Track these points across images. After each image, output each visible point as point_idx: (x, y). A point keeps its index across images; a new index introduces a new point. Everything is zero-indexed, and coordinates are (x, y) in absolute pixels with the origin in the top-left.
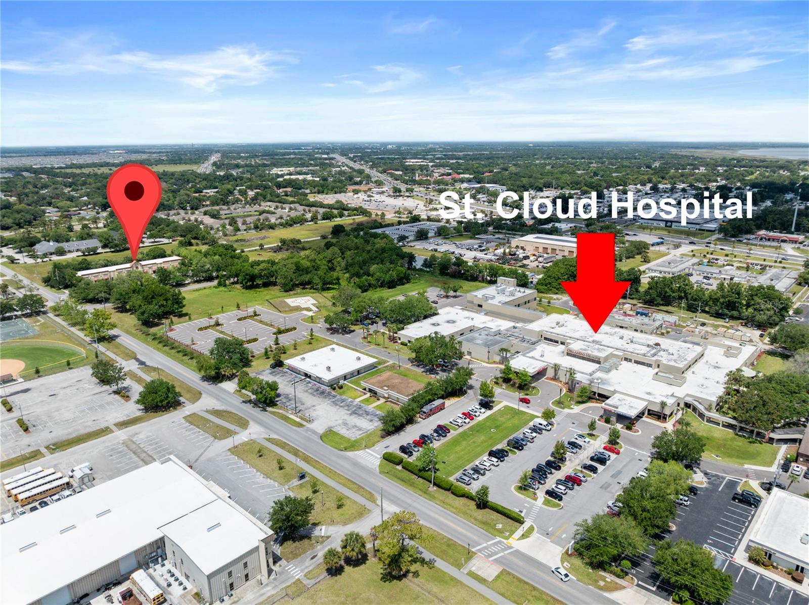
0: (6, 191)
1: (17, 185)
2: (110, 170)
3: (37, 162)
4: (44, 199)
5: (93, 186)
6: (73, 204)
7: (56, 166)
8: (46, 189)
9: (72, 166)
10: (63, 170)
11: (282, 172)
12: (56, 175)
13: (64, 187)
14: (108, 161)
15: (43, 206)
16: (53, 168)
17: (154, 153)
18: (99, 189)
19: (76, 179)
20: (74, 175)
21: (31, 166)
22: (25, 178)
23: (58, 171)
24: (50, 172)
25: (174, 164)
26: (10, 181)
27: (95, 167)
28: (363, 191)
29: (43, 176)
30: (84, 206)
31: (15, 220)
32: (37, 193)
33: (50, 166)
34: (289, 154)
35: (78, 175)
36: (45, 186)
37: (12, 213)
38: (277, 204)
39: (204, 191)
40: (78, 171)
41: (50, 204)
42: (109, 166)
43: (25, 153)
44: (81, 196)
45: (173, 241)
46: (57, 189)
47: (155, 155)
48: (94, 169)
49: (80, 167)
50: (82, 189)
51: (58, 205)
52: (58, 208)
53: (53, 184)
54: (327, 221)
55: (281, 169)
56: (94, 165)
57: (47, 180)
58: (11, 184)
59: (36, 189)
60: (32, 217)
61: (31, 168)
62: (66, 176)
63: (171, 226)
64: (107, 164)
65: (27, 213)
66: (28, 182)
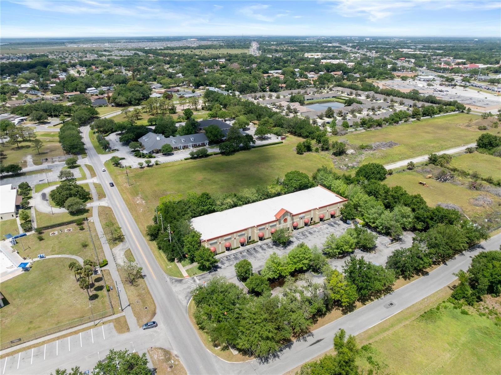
0: (126, 67)
1: (134, 62)
2: (192, 51)
3: (147, 46)
4: (151, 74)
5: (185, 64)
6: (173, 81)
7: (158, 48)
8: (152, 65)
9: (167, 48)
10: (162, 51)
11: (318, 57)
12: (158, 55)
13: (164, 64)
14: (188, 45)
15: (150, 81)
16: (156, 49)
17: (215, 41)
18: (189, 67)
19: (172, 58)
20: (170, 55)
21: (144, 48)
22: (139, 56)
23: (160, 51)
24: (154, 52)
25: (231, 48)
26: (130, 59)
27: (182, 49)
28: (411, 78)
29: (150, 55)
30: (180, 83)
31: (127, 98)
32: (146, 69)
33: (154, 48)
34: (305, 42)
35: (173, 55)
36: (152, 63)
37: (125, 91)
38: (352, 90)
39: (270, 72)
40: (171, 52)
41: (155, 79)
42: (190, 49)
43: (141, 40)
44: (177, 73)
45: (283, 139)
46: (159, 65)
47: (215, 42)
48: (182, 50)
49: (172, 49)
50: (177, 67)
51: (162, 81)
52: (161, 84)
53: (157, 61)
54: (428, 117)
55: (311, 54)
56: (181, 48)
57: (153, 58)
58: (130, 61)
59: (146, 66)
60: (142, 95)
61: (144, 49)
62: (165, 55)
63: (273, 117)
64: (189, 48)
65: (137, 91)
66: (141, 60)
